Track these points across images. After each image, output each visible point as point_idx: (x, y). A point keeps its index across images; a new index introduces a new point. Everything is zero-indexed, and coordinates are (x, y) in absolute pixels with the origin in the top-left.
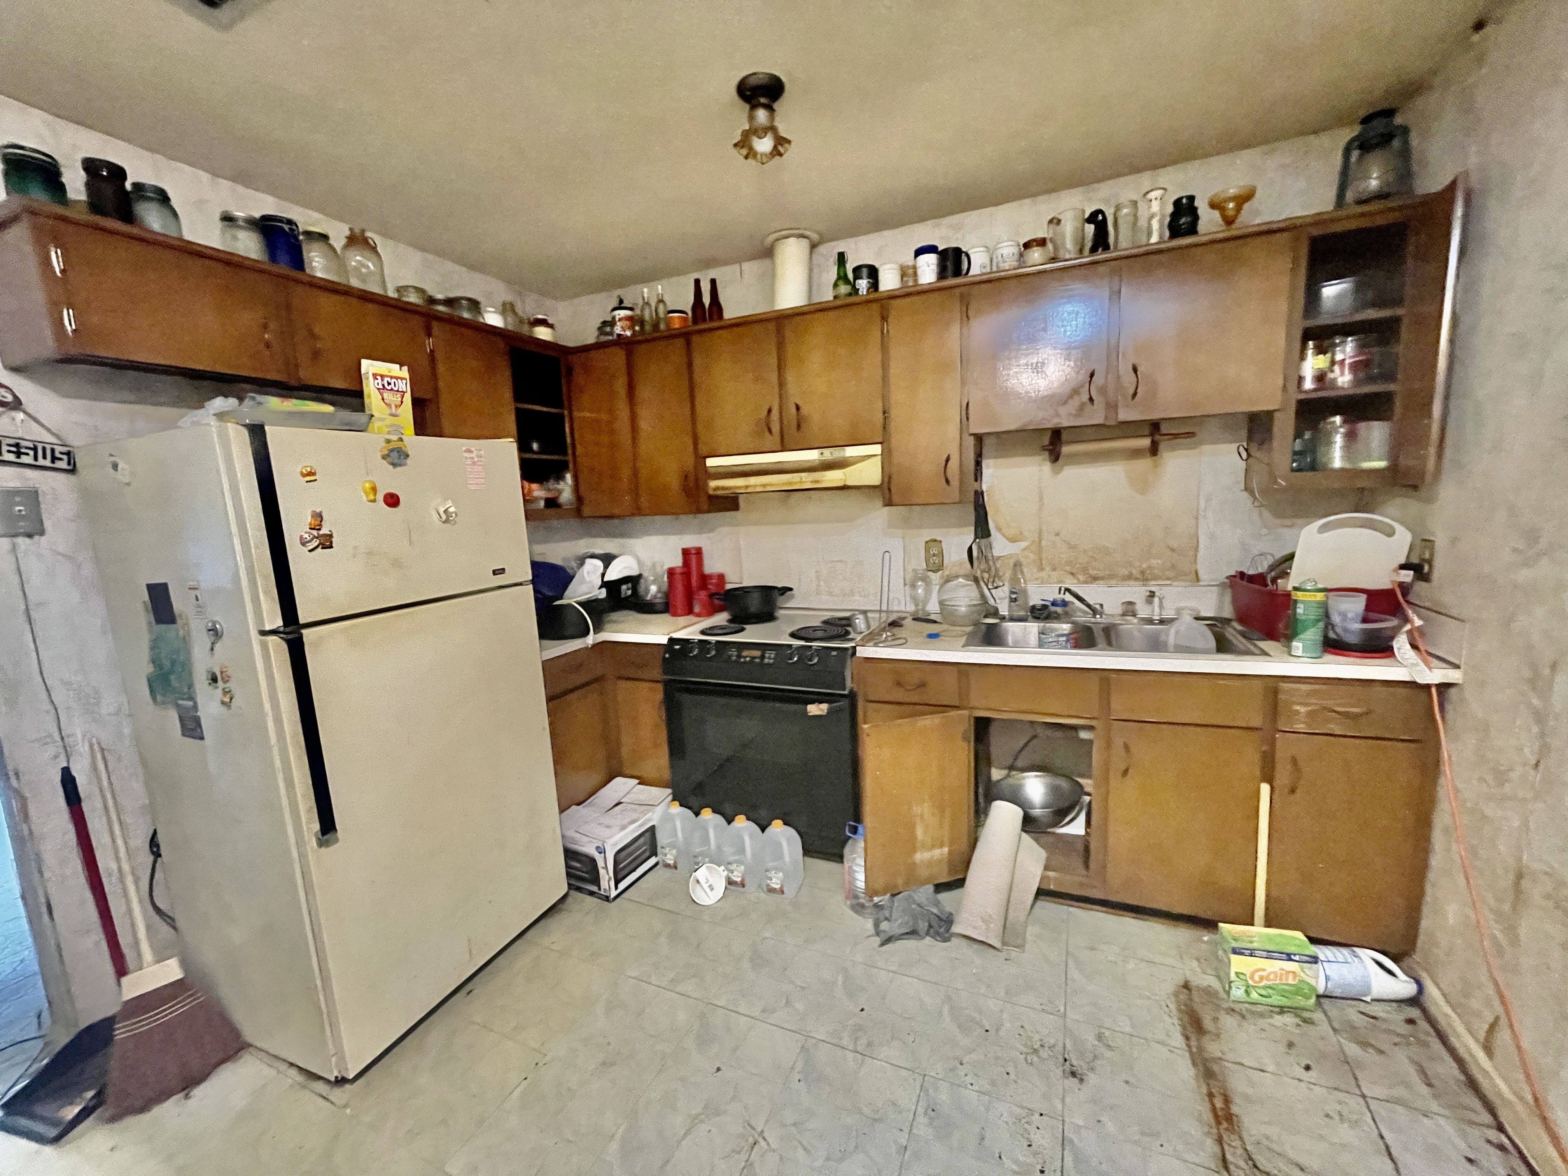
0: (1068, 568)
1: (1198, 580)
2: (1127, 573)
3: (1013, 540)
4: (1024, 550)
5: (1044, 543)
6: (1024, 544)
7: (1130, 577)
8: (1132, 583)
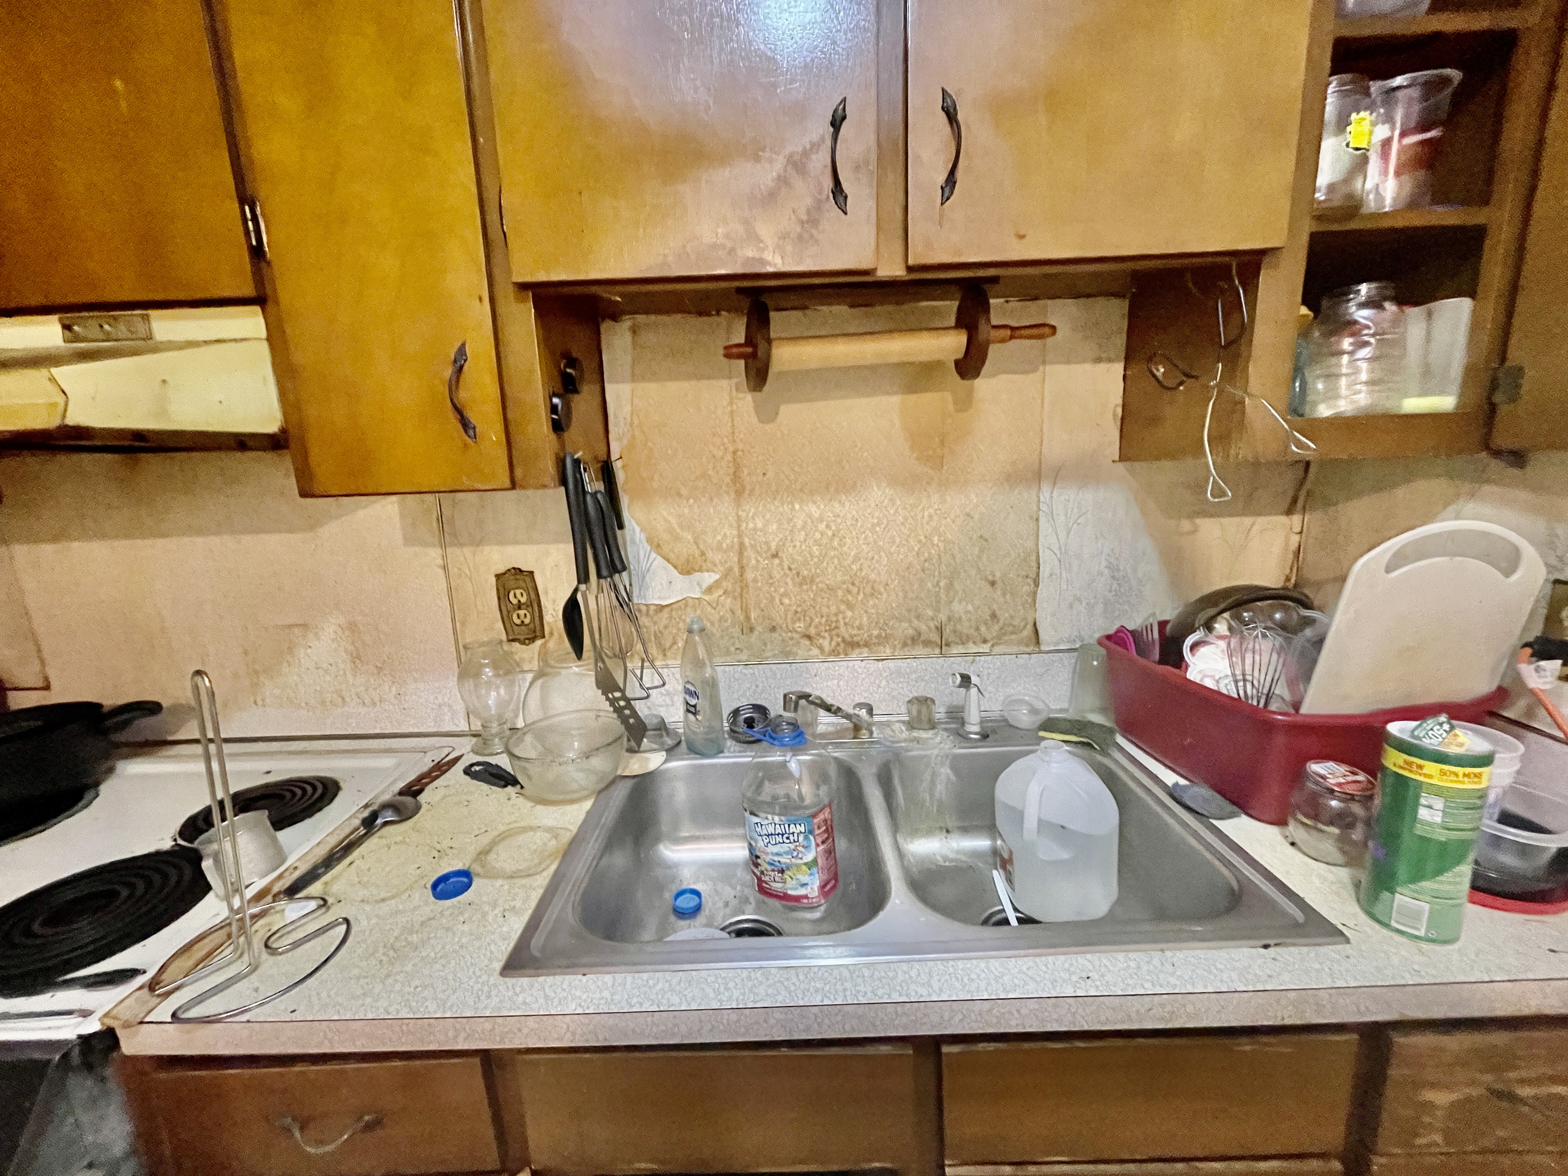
0: (800, 626)
1: (1038, 643)
2: (911, 632)
3: (687, 569)
4: (709, 590)
5: (749, 576)
6: (710, 578)
7: (915, 640)
8: (919, 650)
